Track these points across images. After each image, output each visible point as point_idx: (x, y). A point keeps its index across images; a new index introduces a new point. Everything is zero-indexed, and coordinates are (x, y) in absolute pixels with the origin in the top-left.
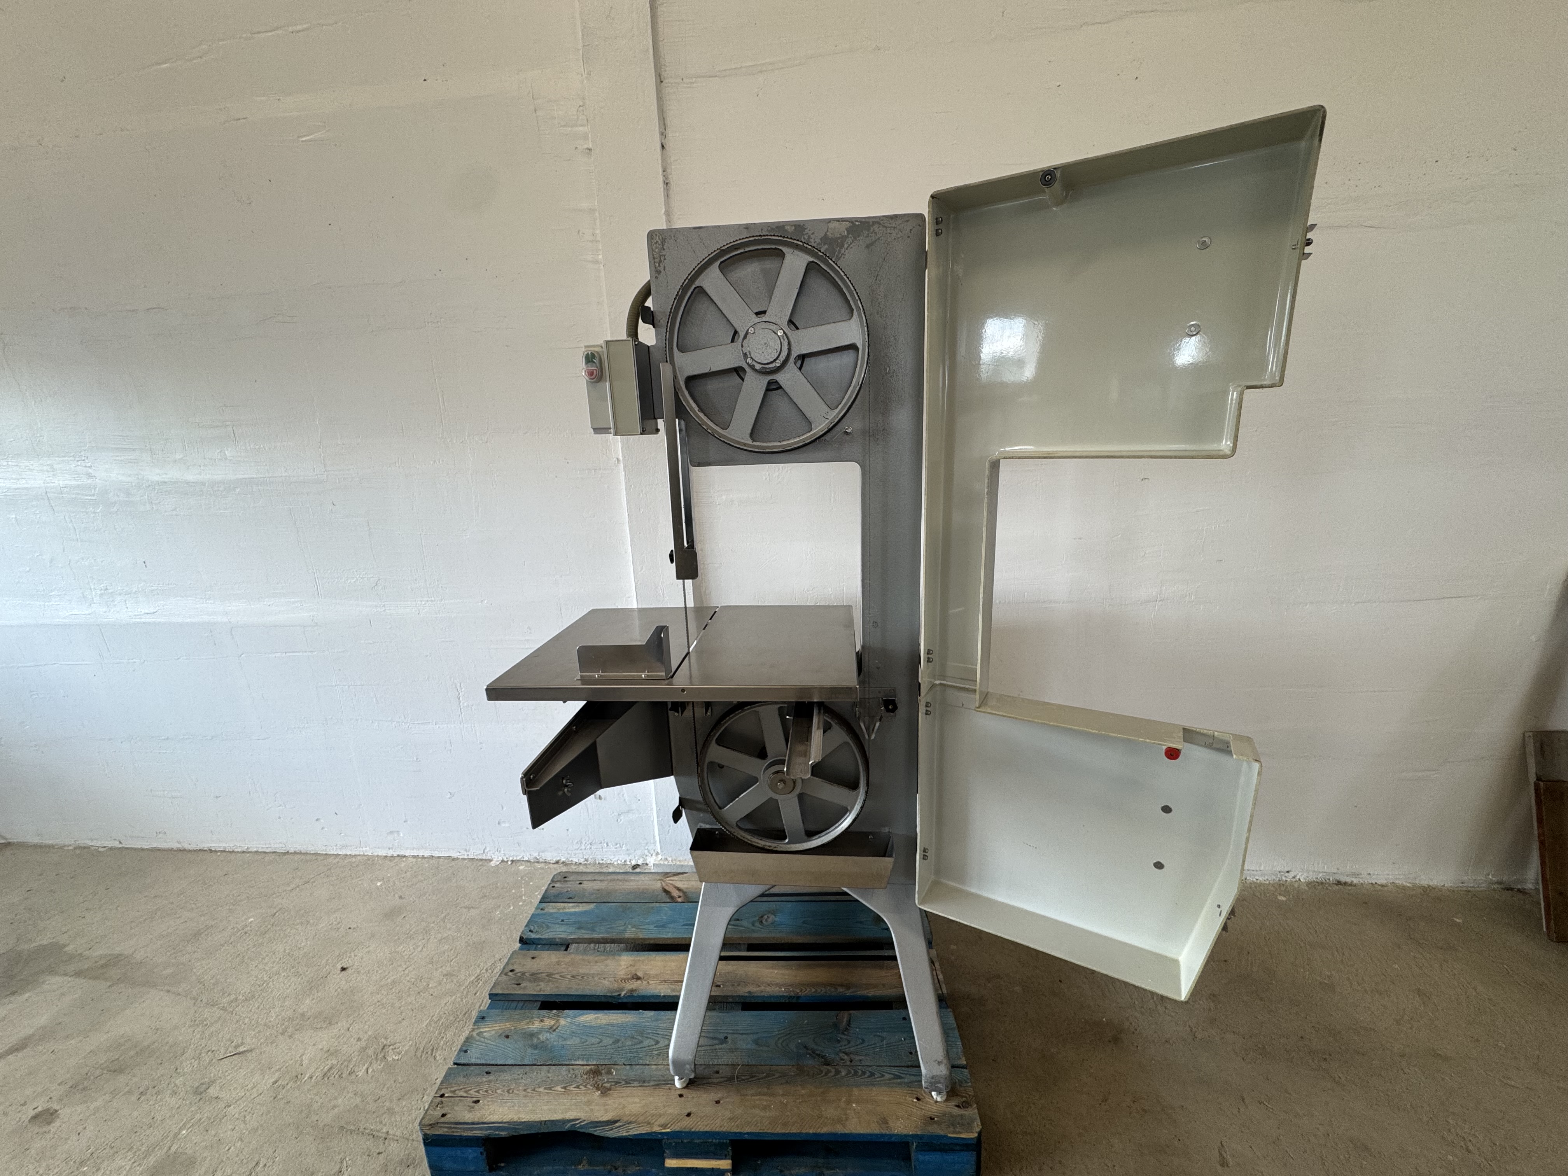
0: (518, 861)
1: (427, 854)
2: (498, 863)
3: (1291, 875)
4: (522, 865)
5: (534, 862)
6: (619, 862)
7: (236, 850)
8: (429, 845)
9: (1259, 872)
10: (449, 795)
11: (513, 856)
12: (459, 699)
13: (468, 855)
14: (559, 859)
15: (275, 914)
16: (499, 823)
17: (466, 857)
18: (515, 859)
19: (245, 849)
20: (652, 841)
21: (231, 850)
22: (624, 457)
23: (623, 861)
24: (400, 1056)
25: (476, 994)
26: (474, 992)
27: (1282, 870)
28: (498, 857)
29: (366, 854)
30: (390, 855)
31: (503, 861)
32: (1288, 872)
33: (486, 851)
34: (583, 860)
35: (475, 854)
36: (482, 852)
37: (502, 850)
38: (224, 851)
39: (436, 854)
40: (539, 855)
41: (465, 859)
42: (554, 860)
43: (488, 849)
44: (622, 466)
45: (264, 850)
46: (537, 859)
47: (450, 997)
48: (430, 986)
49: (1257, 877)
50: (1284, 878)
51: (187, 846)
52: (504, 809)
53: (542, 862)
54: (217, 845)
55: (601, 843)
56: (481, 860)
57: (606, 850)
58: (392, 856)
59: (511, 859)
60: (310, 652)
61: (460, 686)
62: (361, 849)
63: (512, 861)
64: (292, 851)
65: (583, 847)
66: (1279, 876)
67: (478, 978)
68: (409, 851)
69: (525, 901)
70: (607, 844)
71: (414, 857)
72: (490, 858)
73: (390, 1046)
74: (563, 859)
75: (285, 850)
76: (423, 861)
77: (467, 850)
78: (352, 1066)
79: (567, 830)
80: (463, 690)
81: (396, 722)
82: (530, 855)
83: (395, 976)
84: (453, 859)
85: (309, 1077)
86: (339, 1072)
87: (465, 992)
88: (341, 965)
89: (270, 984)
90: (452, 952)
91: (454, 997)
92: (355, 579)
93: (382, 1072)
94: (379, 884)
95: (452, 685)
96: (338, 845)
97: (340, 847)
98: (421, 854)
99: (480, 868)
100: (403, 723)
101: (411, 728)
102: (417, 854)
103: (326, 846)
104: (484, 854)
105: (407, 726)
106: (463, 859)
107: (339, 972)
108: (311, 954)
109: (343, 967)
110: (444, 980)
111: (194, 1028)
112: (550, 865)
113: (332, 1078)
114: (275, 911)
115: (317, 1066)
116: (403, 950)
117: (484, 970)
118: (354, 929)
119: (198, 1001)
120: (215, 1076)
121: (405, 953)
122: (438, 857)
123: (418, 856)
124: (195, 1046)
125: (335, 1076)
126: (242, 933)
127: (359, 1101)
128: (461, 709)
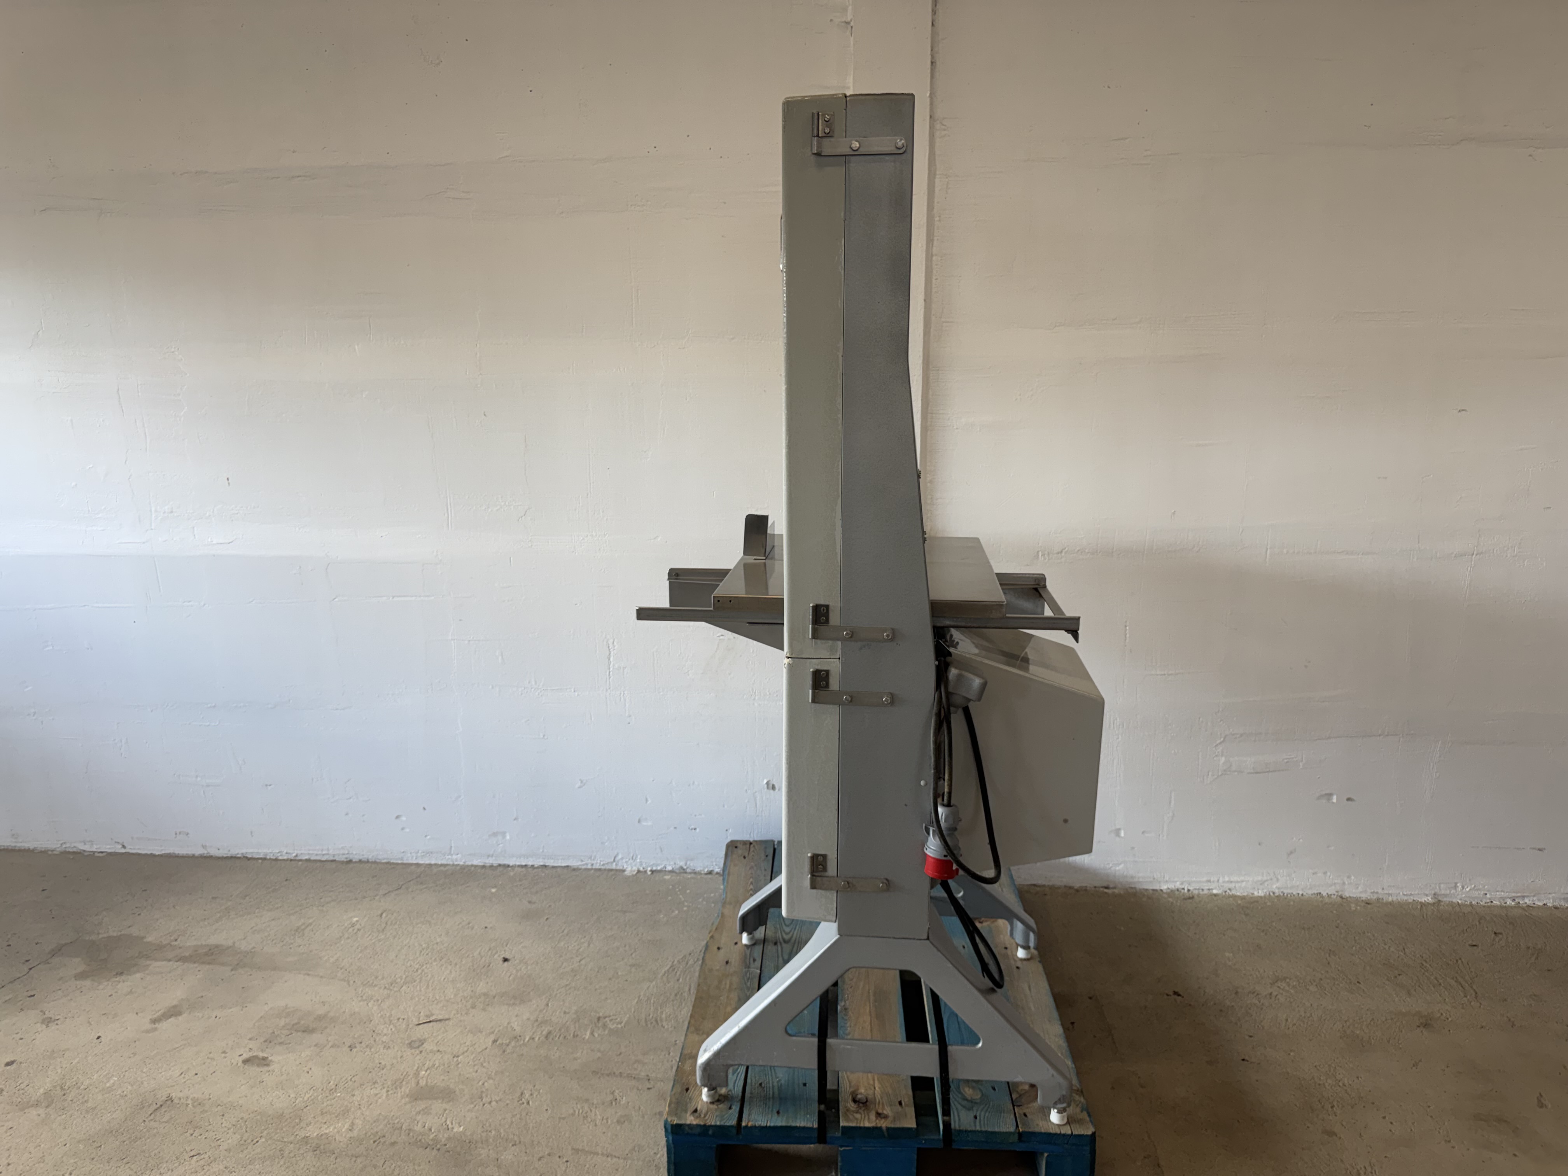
0: (660, 871)
1: (538, 862)
2: (635, 873)
4: (665, 875)
5: (680, 873)
7: (280, 858)
8: (543, 851)
10: (579, 784)
11: (652, 865)
12: (609, 659)
13: (592, 865)
14: (711, 869)
16: (639, 821)
17: (589, 867)
18: (654, 868)
19: (292, 856)
21: (274, 858)
24: (623, 1025)
25: (678, 980)
26: (675, 980)
28: (632, 867)
29: (456, 863)
30: (488, 865)
31: (639, 871)
33: (617, 859)
35: (602, 863)
36: (612, 860)
37: (639, 857)
38: (265, 859)
39: (550, 863)
40: (686, 864)
41: (589, 869)
42: (706, 870)
43: (620, 857)
45: (318, 858)
46: (684, 869)
47: (649, 983)
48: (620, 974)
51: (214, 852)
52: (648, 803)
53: (690, 873)
54: (256, 851)
56: (611, 870)
58: (491, 866)
59: (649, 869)
61: (613, 642)
62: (450, 857)
63: (652, 872)
64: (356, 858)
67: (673, 968)
68: (515, 859)
69: (688, 907)
71: (522, 866)
72: (621, 868)
73: (605, 1018)
74: (717, 870)
75: (346, 858)
76: (535, 870)
77: (593, 858)
78: (573, 1031)
79: (727, 830)
80: (616, 648)
81: (523, 688)
82: (675, 864)
83: (573, 967)
84: (574, 870)
85: (530, 1038)
86: (562, 1036)
87: (665, 979)
88: (499, 956)
89: (426, 971)
90: (627, 947)
91: (654, 983)
92: (499, 507)
93: (610, 1036)
94: (493, 890)
95: (603, 641)
96: (420, 852)
97: (422, 854)
98: (530, 863)
99: (614, 877)
100: (533, 689)
101: (541, 696)
102: (524, 864)
103: (403, 852)
104: (614, 863)
105: (537, 694)
106: (586, 869)
107: (501, 962)
108: (455, 948)
109: (504, 958)
110: (633, 970)
111: (365, 1002)
112: (703, 876)
113: (557, 1039)
114: (380, 912)
115: (533, 1031)
116: (566, 946)
117: (676, 962)
118: (491, 928)
119: (351, 982)
120: (422, 1036)
121: (570, 948)
122: (554, 867)
123: (526, 865)
124: (379, 1015)
125: (559, 1038)
126: (353, 930)
127: (599, 1055)
128: (610, 672)
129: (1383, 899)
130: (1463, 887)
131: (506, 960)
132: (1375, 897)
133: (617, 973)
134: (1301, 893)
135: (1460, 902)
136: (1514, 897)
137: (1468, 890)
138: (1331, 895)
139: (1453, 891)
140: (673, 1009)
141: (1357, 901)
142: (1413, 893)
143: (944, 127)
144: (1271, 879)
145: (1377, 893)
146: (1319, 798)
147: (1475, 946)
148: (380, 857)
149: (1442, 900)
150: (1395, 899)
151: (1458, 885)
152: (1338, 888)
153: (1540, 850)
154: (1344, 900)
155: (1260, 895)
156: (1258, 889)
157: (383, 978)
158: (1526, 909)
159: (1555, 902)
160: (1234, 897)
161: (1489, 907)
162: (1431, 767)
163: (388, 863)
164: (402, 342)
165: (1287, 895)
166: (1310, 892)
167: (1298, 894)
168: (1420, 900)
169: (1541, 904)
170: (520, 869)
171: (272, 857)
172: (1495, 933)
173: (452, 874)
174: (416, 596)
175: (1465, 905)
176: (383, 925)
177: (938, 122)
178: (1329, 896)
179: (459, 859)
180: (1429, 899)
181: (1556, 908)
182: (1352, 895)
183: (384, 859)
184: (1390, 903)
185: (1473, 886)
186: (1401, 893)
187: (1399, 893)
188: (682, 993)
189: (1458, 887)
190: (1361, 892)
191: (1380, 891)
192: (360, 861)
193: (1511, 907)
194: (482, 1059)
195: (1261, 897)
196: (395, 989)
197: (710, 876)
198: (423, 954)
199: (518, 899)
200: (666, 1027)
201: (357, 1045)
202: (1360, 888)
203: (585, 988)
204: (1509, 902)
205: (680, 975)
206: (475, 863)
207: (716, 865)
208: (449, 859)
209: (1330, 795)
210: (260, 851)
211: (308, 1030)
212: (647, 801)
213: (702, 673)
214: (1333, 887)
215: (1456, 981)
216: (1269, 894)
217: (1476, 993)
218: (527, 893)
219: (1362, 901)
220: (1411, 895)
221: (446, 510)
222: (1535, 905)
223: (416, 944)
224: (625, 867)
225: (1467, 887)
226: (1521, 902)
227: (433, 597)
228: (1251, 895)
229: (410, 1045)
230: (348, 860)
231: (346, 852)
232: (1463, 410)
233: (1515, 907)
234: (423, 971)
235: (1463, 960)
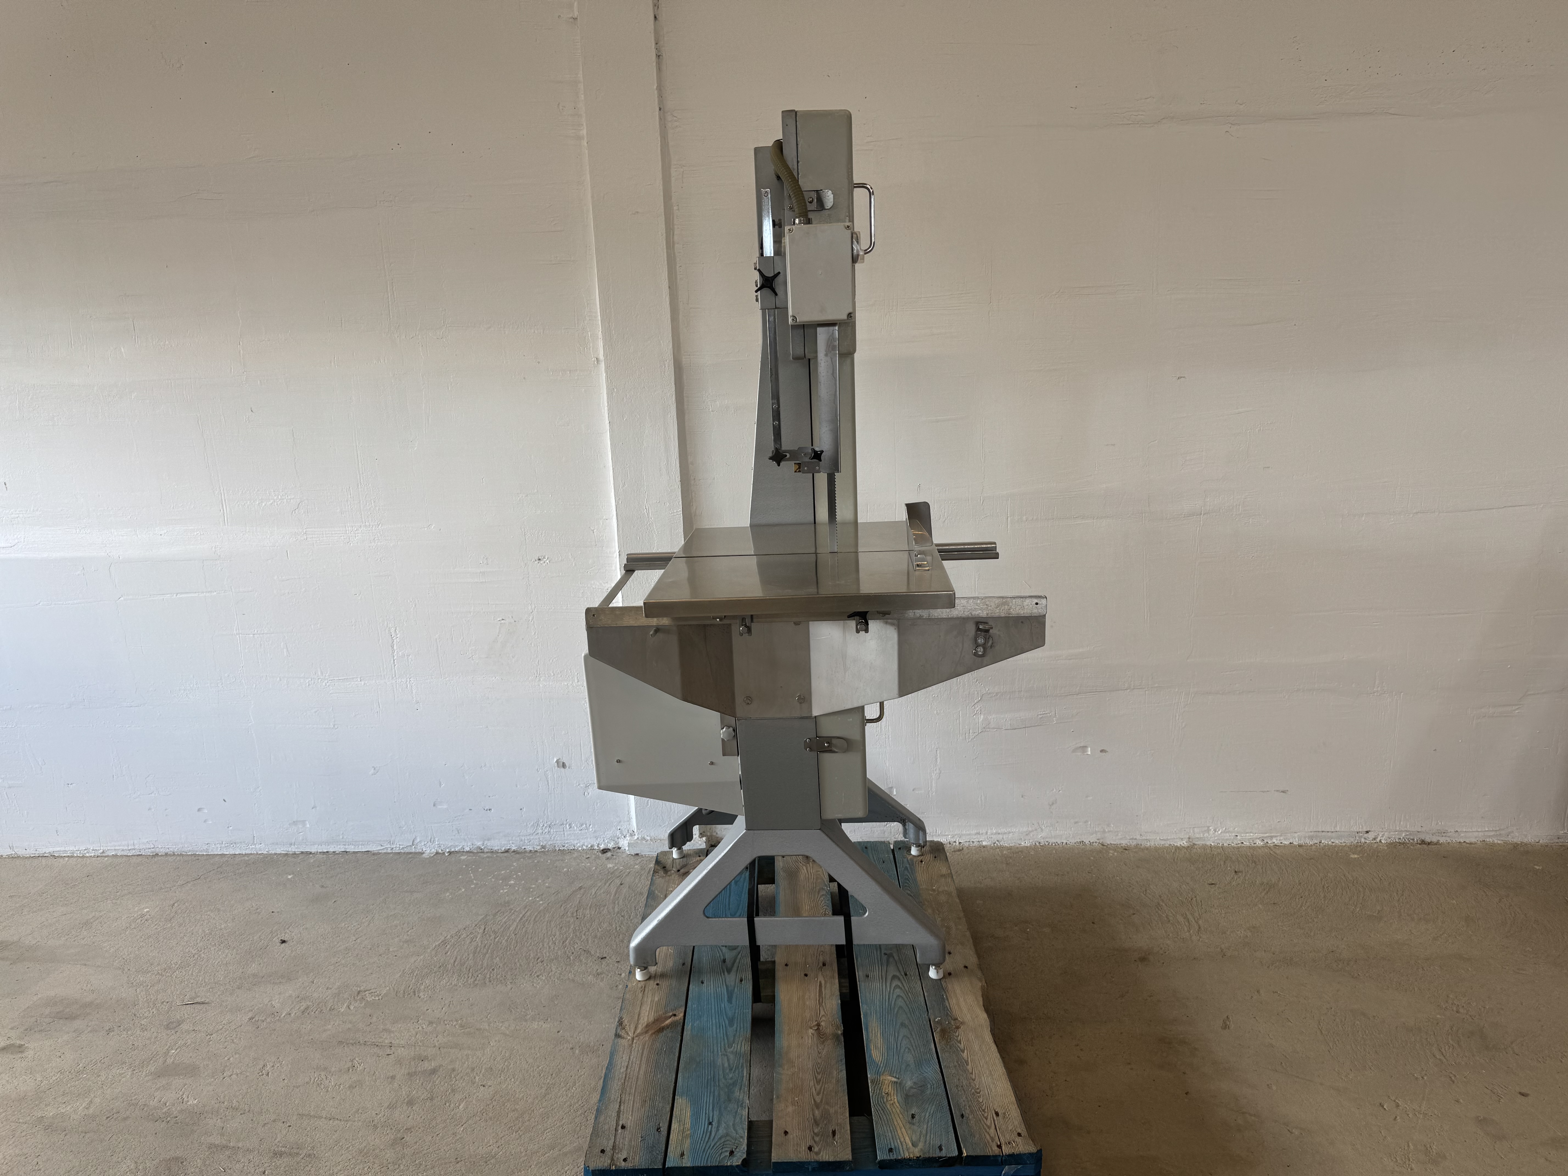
0: (458, 852)
1: (339, 848)
2: (432, 855)
3: (1371, 836)
4: (462, 855)
5: (478, 853)
6: (585, 848)
7: (87, 855)
8: (343, 838)
9: (1334, 834)
10: (372, 771)
11: (450, 847)
12: (393, 647)
13: (392, 849)
14: (508, 848)
15: (174, 904)
16: (434, 806)
17: (389, 851)
18: (453, 850)
19: (98, 853)
20: (626, 819)
21: (81, 855)
22: (605, 355)
23: (589, 846)
24: (380, 997)
26: (444, 952)
27: (1360, 830)
28: (430, 850)
29: (260, 852)
31: (437, 853)
32: (1367, 832)
33: (416, 842)
34: (539, 847)
35: (401, 847)
36: (411, 844)
37: (437, 839)
38: (72, 857)
39: (351, 848)
40: (483, 844)
41: (389, 853)
42: (503, 849)
43: (418, 840)
44: (602, 365)
45: (125, 853)
46: (481, 849)
47: (417, 957)
48: (391, 950)
49: (1332, 840)
50: (1363, 840)
51: (21, 852)
52: (442, 786)
53: (487, 852)
54: (63, 849)
55: (563, 824)
56: (411, 853)
57: (569, 832)
59: (448, 850)
60: (209, 592)
61: (395, 630)
62: (253, 846)
63: (450, 853)
64: (162, 851)
65: (540, 831)
66: (1357, 838)
67: (444, 942)
68: (316, 846)
69: (477, 884)
70: (570, 825)
71: (323, 853)
72: (420, 851)
73: (365, 991)
74: (514, 848)
75: (153, 852)
76: (336, 856)
77: (392, 842)
78: (330, 1006)
79: (521, 809)
80: (398, 636)
81: (310, 679)
82: (473, 845)
83: (347, 945)
84: (374, 854)
85: (286, 1014)
86: (318, 1010)
87: (433, 953)
88: (278, 938)
89: (203, 955)
90: (406, 925)
91: (422, 957)
92: (272, 501)
93: (365, 1008)
94: (290, 877)
95: (385, 630)
96: (224, 843)
97: (226, 845)
98: (331, 850)
99: (411, 860)
100: (320, 680)
101: (329, 686)
102: (325, 851)
103: (208, 844)
104: (413, 847)
105: (324, 684)
106: (385, 853)
107: (279, 944)
108: (237, 933)
109: (281, 940)
110: (406, 945)
111: (135, 988)
112: (499, 854)
113: (313, 1013)
114: (172, 903)
115: (291, 1007)
116: (346, 926)
117: (449, 937)
118: (278, 912)
119: (126, 970)
120: (181, 1017)
121: (350, 928)
122: (354, 852)
123: (327, 852)
124: (145, 999)
125: (314, 1012)
126: (141, 920)
127: (350, 1026)
128: (394, 660)
129: (1141, 845)
130: (1215, 831)
131: (283, 942)
132: (1135, 843)
133: (389, 950)
134: (1065, 842)
135: (1212, 844)
136: (1263, 837)
137: (1219, 832)
138: (1093, 843)
139: (1206, 835)
140: (434, 981)
141: (1116, 847)
142: (1169, 838)
143: (675, 118)
144: (1036, 830)
145: (1136, 839)
146: (1074, 751)
147: (1213, 884)
148: (186, 850)
149: (1196, 843)
150: (1153, 844)
151: (1211, 828)
152: (1099, 836)
153: (1283, 792)
154: (1105, 847)
155: (1026, 845)
156: (1025, 840)
157: (159, 964)
158: (1272, 848)
159: (1301, 840)
160: (1002, 848)
161: (1238, 848)
162: (1177, 717)
163: (195, 855)
164: (167, 342)
165: (1052, 844)
166: (1073, 841)
167: (1063, 843)
168: (1175, 844)
169: (1287, 843)
170: (321, 856)
171: (79, 855)
172: (1236, 872)
173: (253, 863)
174: (199, 592)
175: (1218, 847)
176: (172, 915)
177: (669, 113)
178: (1091, 844)
179: (263, 849)
180: (1184, 843)
181: (1300, 846)
182: (1112, 843)
183: (190, 851)
184: (1147, 849)
185: (1224, 829)
186: (1158, 838)
187: (1156, 839)
188: (446, 965)
189: (1211, 830)
190: (1121, 839)
191: (1138, 837)
192: (166, 854)
193: (1259, 848)
194: (235, 1036)
195: (1027, 847)
196: (168, 974)
197: (506, 854)
198: (204, 940)
199: (311, 884)
200: (422, 997)
201: (116, 1029)
202: (1119, 834)
203: (354, 964)
204: (1259, 843)
205: (449, 949)
206: (279, 851)
207: (512, 843)
208: (252, 848)
209: (1084, 748)
210: (67, 849)
211: (72, 1018)
212: (440, 785)
213: (487, 657)
214: (1094, 835)
215: (1185, 918)
216: (1035, 844)
217: (1200, 928)
218: (322, 878)
219: (1122, 847)
220: (1167, 840)
221: (221, 505)
222: (1282, 844)
223: (200, 931)
224: (424, 850)
225: (1219, 830)
226: (1269, 842)
227: (215, 593)
228: (1018, 845)
229: (167, 1027)
230: (154, 854)
231: (152, 846)
232: (1181, 377)
233: (1263, 846)
234: (200, 956)
235: (1198, 899)
